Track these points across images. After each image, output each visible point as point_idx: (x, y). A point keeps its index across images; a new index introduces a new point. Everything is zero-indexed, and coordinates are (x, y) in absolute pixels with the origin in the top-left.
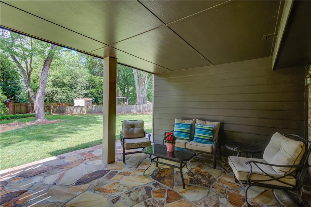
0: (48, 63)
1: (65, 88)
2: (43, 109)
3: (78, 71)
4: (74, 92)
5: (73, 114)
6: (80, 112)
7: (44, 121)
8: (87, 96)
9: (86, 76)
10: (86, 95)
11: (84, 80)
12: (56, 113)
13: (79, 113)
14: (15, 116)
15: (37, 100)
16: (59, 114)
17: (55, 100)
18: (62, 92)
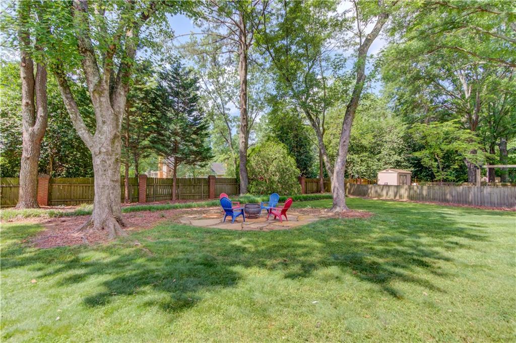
0: (351, 109)
1: (365, 154)
2: (343, 190)
3: (383, 123)
4: (377, 159)
5: (382, 200)
6: (395, 196)
7: (344, 210)
8: (400, 166)
9: (399, 128)
10: (398, 165)
11: (394, 138)
12: (353, 194)
13: (393, 198)
14: (308, 196)
15: (335, 174)
16: (358, 197)
17: (350, 174)
18: (359, 160)
